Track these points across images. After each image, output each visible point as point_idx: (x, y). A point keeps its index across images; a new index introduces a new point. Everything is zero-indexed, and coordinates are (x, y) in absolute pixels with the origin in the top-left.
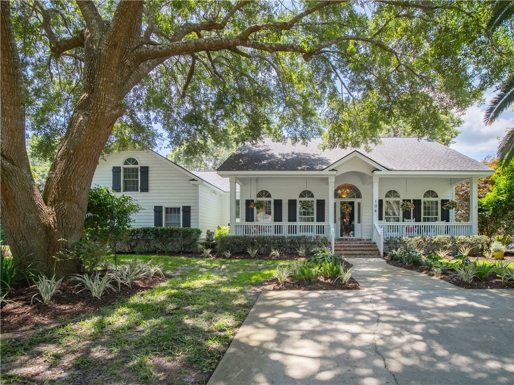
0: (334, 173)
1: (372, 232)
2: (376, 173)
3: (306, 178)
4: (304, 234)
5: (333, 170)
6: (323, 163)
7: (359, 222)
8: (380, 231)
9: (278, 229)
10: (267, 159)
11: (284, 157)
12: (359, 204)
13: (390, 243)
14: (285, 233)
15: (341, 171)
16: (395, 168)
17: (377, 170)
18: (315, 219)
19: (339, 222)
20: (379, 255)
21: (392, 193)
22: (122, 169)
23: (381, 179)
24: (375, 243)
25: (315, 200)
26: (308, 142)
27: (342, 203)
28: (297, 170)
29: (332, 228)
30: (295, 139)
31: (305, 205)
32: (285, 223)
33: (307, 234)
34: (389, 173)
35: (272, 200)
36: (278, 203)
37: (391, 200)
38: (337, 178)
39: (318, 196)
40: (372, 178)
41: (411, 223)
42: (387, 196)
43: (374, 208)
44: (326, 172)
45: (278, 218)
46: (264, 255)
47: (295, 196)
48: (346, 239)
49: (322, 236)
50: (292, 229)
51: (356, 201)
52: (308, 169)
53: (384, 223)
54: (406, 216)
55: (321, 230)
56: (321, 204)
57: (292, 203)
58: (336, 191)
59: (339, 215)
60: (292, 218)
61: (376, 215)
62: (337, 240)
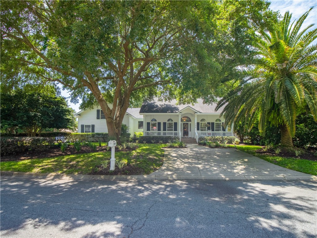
0: (181, 114)
1: (195, 135)
2: (196, 114)
3: (171, 115)
4: (170, 135)
5: (181, 113)
6: (176, 110)
7: (190, 131)
8: (197, 134)
9: (159, 134)
10: (155, 107)
11: (161, 106)
12: (190, 124)
13: (201, 139)
14: (162, 135)
15: (183, 113)
16: (203, 112)
17: (196, 113)
18: (173, 130)
19: (183, 131)
20: (196, 143)
21: (202, 120)
22: (100, 110)
23: (198, 115)
24: (195, 139)
25: (173, 122)
26: (171, 101)
27: (184, 124)
28: (167, 113)
29: (180, 133)
30: (166, 100)
31: (170, 124)
32: (162, 132)
33: (171, 135)
34: (200, 114)
35: (157, 122)
36: (159, 124)
37: (203, 122)
38: (182, 115)
39: (174, 121)
40: (194, 115)
41: (210, 132)
42: (201, 121)
43: (195, 126)
44: (178, 114)
45: (159, 129)
46: (157, 142)
47: (166, 121)
48: (185, 138)
49: (176, 136)
50: (165, 134)
51: (189, 123)
52: (171, 112)
53: (200, 132)
54: (209, 129)
55: (176, 134)
56: (176, 124)
57: (165, 124)
58: (181, 119)
59: (182, 128)
60: (165, 130)
61: (196, 129)
62: (182, 138)
